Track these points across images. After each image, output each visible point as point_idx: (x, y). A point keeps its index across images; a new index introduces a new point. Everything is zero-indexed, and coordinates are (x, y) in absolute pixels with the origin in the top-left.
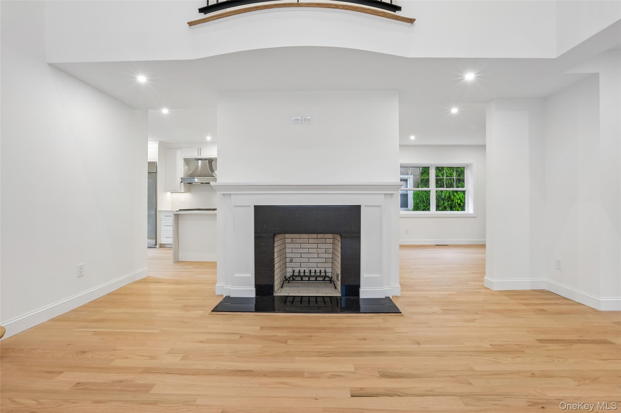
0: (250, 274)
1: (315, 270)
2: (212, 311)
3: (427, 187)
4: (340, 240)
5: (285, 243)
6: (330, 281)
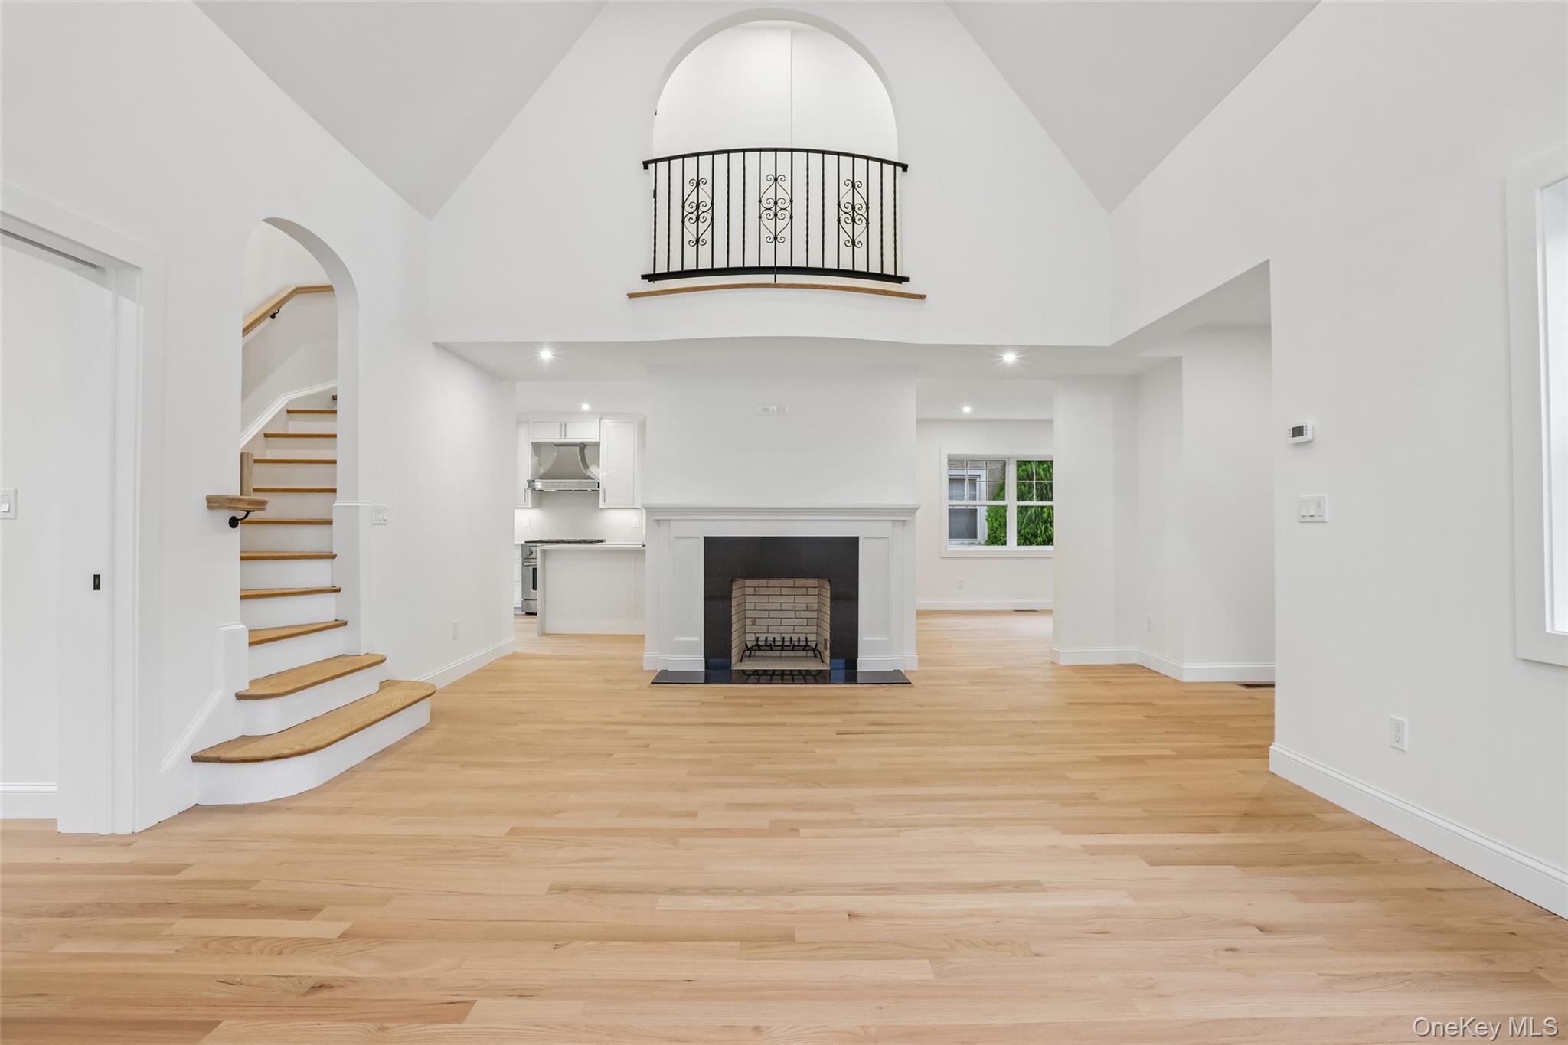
0: (697, 638)
1: (791, 638)
2: (652, 683)
3: (1001, 500)
4: (829, 588)
5: (744, 595)
6: (812, 651)
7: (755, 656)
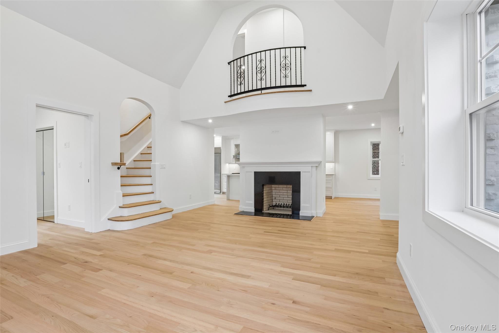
0: (252, 202)
1: (286, 204)
2: (234, 214)
4: (291, 188)
5: (272, 190)
7: (276, 209)
